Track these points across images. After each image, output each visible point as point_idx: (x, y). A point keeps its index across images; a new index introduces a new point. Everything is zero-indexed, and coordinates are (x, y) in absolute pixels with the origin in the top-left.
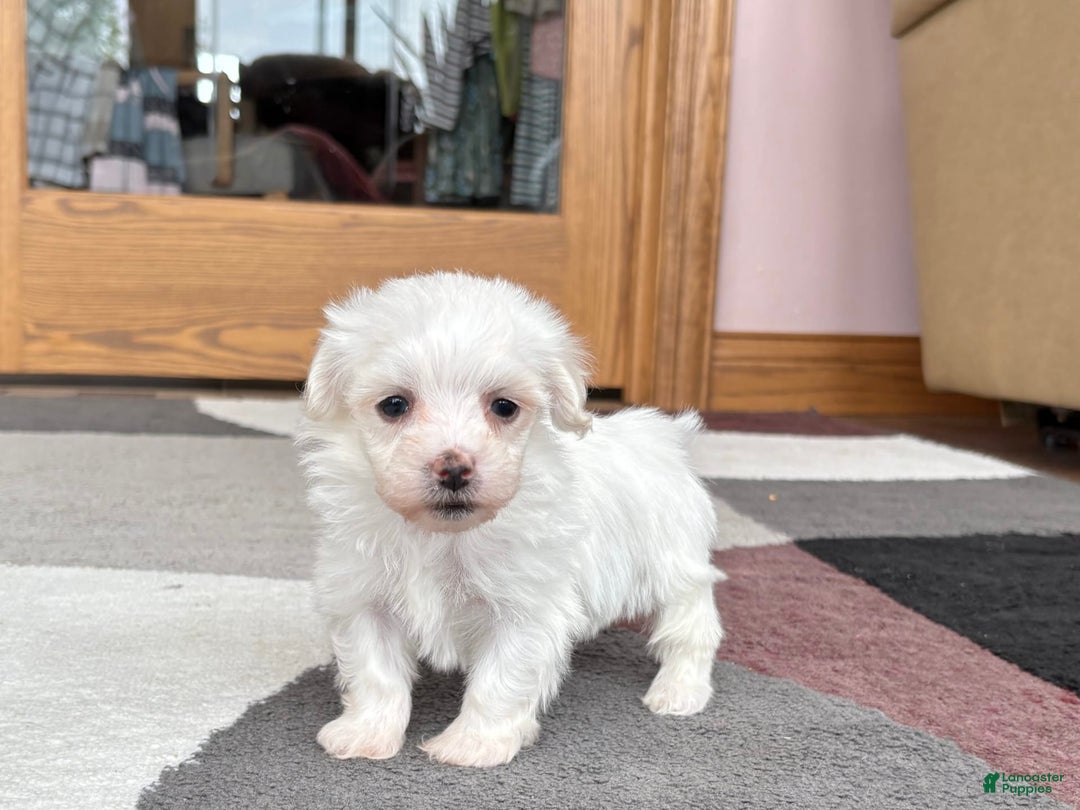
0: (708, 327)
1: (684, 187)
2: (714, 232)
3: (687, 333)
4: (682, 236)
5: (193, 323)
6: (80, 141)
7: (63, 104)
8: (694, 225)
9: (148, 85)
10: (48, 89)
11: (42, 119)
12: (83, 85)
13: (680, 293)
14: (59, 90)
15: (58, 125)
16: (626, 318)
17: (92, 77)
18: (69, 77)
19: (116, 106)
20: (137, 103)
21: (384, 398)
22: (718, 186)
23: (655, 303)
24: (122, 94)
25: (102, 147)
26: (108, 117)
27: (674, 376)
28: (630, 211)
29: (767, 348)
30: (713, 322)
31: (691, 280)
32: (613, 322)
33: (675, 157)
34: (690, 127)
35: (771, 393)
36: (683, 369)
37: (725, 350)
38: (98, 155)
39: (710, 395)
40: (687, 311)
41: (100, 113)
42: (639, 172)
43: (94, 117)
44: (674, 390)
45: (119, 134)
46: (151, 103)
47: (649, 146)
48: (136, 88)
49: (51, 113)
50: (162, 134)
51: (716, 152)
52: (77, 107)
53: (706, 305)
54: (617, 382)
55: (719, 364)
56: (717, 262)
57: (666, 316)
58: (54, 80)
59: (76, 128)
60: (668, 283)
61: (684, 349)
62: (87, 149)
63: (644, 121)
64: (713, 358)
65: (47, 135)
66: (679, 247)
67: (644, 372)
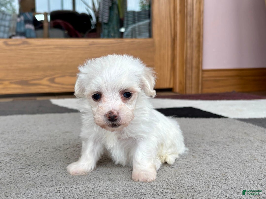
0: (200, 69)
1: (191, 27)
2: (201, 40)
3: (195, 70)
4: (192, 42)
5: (46, 76)
6: (9, 32)
7: (3, 23)
8: (195, 38)
9: (25, 17)
12: (8, 18)
13: (192, 59)
16: (173, 68)
17: (10, 15)
19: (17, 23)
20: (23, 22)
21: (94, 94)
23: (184, 62)
24: (19, 20)
25: (14, 34)
26: (15, 25)
27: (192, 83)
28: (173, 36)
30: (202, 67)
31: (195, 54)
32: (169, 69)
33: (189, 18)
35: (219, 87)
36: (194, 81)
37: (206, 75)
38: (13, 36)
39: (202, 89)
41: (13, 25)
42: (175, 24)
43: (12, 26)
44: (191, 88)
45: (18, 30)
46: (27, 21)
47: (178, 16)
48: (22, 18)
50: (30, 30)
51: (200, 16)
52: (7, 24)
53: (200, 62)
54: (171, 86)
55: (204, 79)
56: (202, 49)
57: (188, 66)
59: (7, 29)
60: (188, 56)
61: (194, 75)
62: (10, 34)
63: (177, 9)
64: (202, 77)
66: (191, 45)
67: (180, 83)
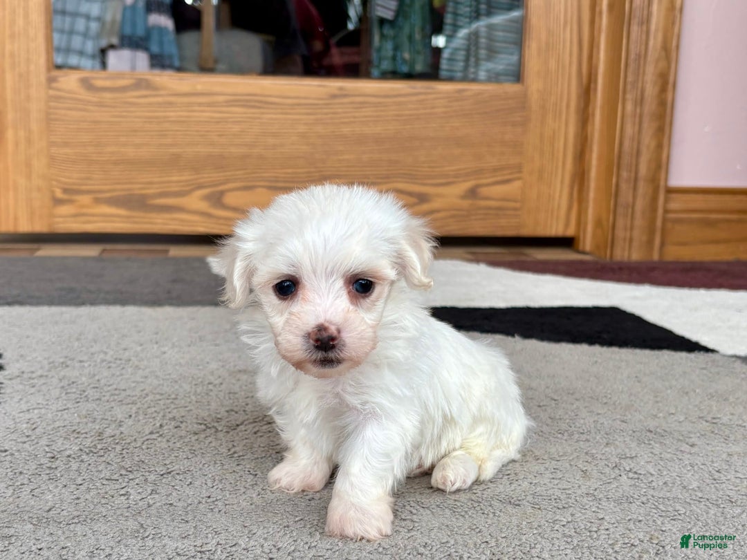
0: (662, 183)
2: (669, 97)
3: (642, 188)
4: (640, 101)
6: (98, 36)
7: (84, 7)
8: (651, 90)
11: (68, 19)
13: (638, 153)
15: (81, 24)
16: (580, 176)
19: (125, 8)
20: (141, 5)
21: (279, 281)
22: (674, 54)
23: (613, 164)
25: (115, 41)
26: (119, 17)
27: (632, 228)
28: (585, 80)
29: (713, 202)
30: (666, 180)
31: (648, 140)
32: (568, 178)
33: (636, 29)
35: (716, 241)
36: (639, 222)
37: (676, 203)
38: (112, 47)
39: (663, 244)
40: (643, 170)
41: (112, 14)
42: (594, 44)
43: (108, 17)
44: (631, 240)
45: (128, 31)
46: (153, 7)
49: (75, 15)
50: (161, 30)
51: (673, 23)
52: (95, 10)
53: (660, 164)
54: (570, 232)
55: (671, 216)
56: (671, 124)
57: (624, 174)
59: (94, 26)
60: (627, 143)
61: (640, 204)
62: (104, 42)
64: (666, 211)
65: (71, 32)
66: (638, 110)
67: (599, 224)
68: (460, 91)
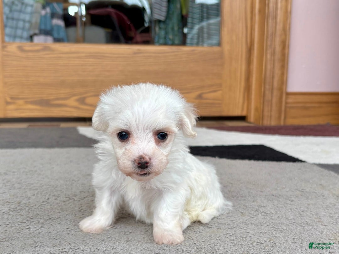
0: (284, 91)
3: (276, 93)
4: (273, 54)
5: (74, 95)
6: (29, 29)
7: (22, 16)
8: (278, 49)
9: (53, 9)
10: (17, 11)
11: (15, 22)
12: (29, 9)
13: (273, 77)
14: (20, 11)
15: (21, 24)
16: (248, 88)
17: (32, 6)
18: (24, 6)
19: (41, 17)
20: (49, 15)
22: (288, 33)
23: (262, 82)
24: (43, 12)
25: (37, 31)
26: (38, 21)
27: (271, 111)
28: (249, 45)
29: (307, 98)
30: (286, 88)
31: (277, 71)
32: (242, 90)
33: (271, 21)
34: (276, 9)
35: (309, 116)
36: (274, 108)
37: (291, 100)
38: (35, 34)
39: (285, 118)
40: (276, 84)
41: (36, 19)
42: (252, 29)
43: (34, 20)
44: (271, 117)
45: (43, 27)
46: (53, 15)
47: (257, 18)
48: (48, 10)
49: (18, 20)
50: (58, 26)
51: (287, 19)
52: (27, 17)
53: (283, 82)
54: (244, 114)
55: (289, 105)
56: (287, 64)
57: (267, 87)
58: (18, 8)
59: (27, 25)
60: (268, 73)
61: (275, 100)
62: (32, 33)
64: (286, 103)
65: (17, 28)
66: (272, 58)
67: (256, 110)
68: (193, 51)
